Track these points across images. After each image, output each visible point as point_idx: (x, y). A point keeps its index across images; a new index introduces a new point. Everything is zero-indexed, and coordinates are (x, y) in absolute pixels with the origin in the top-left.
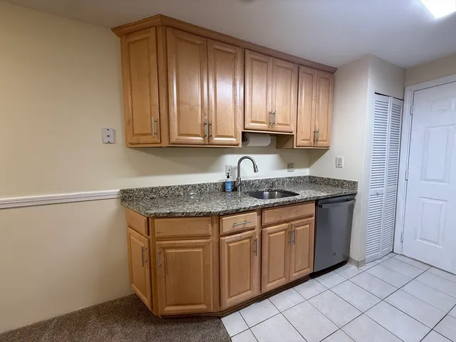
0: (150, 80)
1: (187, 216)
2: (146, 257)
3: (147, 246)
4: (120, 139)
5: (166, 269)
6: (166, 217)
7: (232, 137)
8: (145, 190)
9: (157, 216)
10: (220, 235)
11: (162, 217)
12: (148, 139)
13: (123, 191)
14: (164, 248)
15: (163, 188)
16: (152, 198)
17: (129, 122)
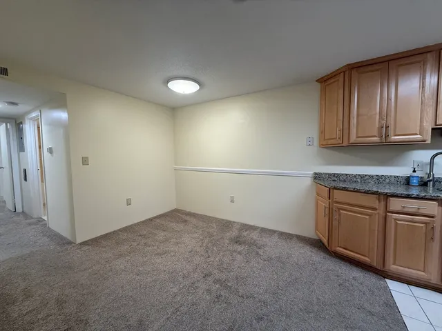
0: (337, 105)
1: (358, 191)
2: (327, 213)
3: (327, 206)
4: (316, 142)
5: (339, 223)
6: (342, 190)
7: (416, 134)
8: (330, 175)
9: (335, 188)
10: (387, 211)
11: (339, 189)
12: (333, 141)
13: (316, 174)
14: (339, 209)
15: (343, 174)
16: (335, 180)
17: (322, 132)
